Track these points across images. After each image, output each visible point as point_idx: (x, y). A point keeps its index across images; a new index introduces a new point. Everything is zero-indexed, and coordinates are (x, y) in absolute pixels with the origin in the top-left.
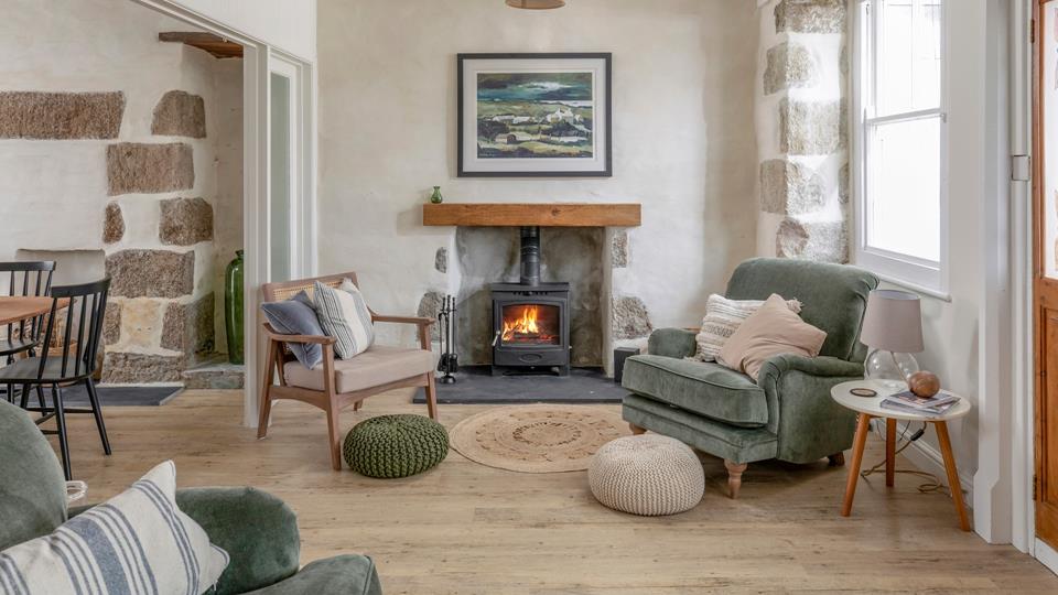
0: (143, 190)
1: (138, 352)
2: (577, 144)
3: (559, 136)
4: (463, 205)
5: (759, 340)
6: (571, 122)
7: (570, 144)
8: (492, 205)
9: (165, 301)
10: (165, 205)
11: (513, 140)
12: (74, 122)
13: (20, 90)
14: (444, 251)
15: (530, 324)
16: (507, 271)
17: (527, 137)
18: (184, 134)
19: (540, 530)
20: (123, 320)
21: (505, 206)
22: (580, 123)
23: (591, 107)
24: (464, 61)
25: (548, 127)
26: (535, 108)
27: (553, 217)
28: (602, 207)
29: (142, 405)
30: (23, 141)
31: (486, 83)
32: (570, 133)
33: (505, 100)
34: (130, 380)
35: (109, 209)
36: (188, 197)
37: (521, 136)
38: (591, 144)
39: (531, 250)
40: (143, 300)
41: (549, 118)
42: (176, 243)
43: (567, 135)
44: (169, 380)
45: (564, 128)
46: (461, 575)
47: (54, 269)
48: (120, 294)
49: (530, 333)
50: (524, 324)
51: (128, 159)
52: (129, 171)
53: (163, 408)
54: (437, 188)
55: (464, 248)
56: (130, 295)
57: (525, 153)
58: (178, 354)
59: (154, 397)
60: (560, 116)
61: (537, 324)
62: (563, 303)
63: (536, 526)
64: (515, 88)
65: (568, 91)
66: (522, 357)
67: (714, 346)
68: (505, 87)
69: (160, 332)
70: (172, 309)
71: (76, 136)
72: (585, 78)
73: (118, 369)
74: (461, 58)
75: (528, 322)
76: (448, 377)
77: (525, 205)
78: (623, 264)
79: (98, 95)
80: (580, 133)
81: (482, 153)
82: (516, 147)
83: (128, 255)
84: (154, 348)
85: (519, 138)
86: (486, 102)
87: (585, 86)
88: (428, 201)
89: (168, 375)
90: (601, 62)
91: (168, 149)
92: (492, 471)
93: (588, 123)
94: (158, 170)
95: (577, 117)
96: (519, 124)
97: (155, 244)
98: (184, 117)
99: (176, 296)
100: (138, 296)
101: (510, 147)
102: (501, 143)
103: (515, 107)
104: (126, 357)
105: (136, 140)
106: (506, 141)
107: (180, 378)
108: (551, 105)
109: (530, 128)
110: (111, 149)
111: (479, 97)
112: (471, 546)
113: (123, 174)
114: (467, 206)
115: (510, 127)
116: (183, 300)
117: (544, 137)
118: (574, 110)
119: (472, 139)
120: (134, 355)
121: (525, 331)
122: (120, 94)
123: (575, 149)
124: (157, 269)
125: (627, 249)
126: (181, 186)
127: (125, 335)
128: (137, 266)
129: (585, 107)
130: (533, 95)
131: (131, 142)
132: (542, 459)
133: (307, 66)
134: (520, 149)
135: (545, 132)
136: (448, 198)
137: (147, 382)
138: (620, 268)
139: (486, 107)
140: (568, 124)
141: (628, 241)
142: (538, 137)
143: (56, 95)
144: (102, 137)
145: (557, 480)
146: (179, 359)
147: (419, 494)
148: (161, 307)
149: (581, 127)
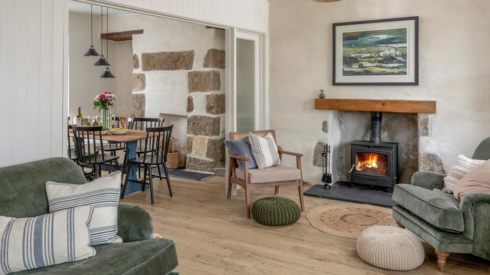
0: (200, 91)
1: (198, 158)
2: (397, 67)
3: (387, 63)
4: (334, 99)
5: (470, 183)
6: (394, 56)
7: (393, 68)
8: (349, 100)
9: (208, 138)
10: (208, 97)
11: (361, 66)
12: (178, 63)
13: (161, 51)
14: (326, 122)
15: (373, 163)
16: (365, 134)
17: (370, 65)
18: (215, 67)
19: (318, 262)
20: (193, 144)
21: (356, 100)
22: (399, 56)
23: (406, 47)
24: (336, 27)
25: (380, 59)
26: (374, 49)
27: (382, 107)
28: (411, 102)
29: (196, 180)
30: (162, 71)
31: (348, 37)
32: (393, 62)
33: (357, 46)
34: (195, 169)
35: (189, 98)
36: (217, 94)
37: (366, 64)
38: (406, 68)
39: (376, 124)
40: (200, 136)
41: (381, 54)
42: (211, 113)
43: (392, 63)
44: (209, 171)
45: (390, 59)
46: (265, 271)
47: (164, 121)
48: (192, 133)
49: (373, 168)
50: (370, 163)
51: (195, 78)
52: (196, 82)
53: (202, 182)
54: (322, 91)
55: (342, 121)
56: (196, 134)
57: (368, 73)
58: (211, 160)
59: (199, 177)
60: (387, 52)
61: (377, 163)
62: (389, 153)
63: (318, 259)
64: (362, 39)
65: (392, 39)
66: (367, 179)
67: (453, 185)
68: (357, 39)
69: (206, 151)
70: (210, 141)
71: (178, 69)
72: (403, 31)
73: (191, 164)
74: (335, 25)
75: (372, 162)
76: (326, 185)
77: (367, 100)
78: (426, 134)
79: (185, 52)
80: (400, 62)
81: (345, 73)
82: (363, 70)
83: (195, 117)
84: (203, 157)
85: (364, 65)
86: (347, 47)
87: (402, 35)
88: (318, 97)
89: (209, 169)
90: (413, 22)
91: (209, 73)
92: (317, 231)
93: (404, 56)
94: (205, 82)
95: (398, 53)
96: (365, 58)
97: (204, 113)
98: (215, 60)
99: (212, 136)
100: (198, 134)
101: (360, 70)
102: (355, 68)
103: (363, 49)
104: (194, 160)
105: (197, 70)
106: (358, 67)
107: (213, 171)
108: (383, 47)
109: (370, 59)
110: (190, 73)
111: (344, 45)
112: (280, 261)
113: (194, 84)
114: (336, 100)
115: (360, 60)
116: (214, 138)
117: (379, 64)
118: (396, 49)
119: (340, 66)
120: (197, 159)
121: (370, 167)
122: (193, 51)
123: (396, 71)
124: (204, 124)
125: (429, 126)
126: (214, 89)
127: (194, 151)
128: (198, 122)
129: (402, 47)
130: (372, 42)
131: (197, 71)
132: (347, 230)
133: (264, 35)
134: (365, 71)
135: (379, 62)
136: (328, 96)
137: (201, 171)
138: (425, 137)
139: (347, 49)
140: (392, 57)
141: (429, 122)
142: (375, 64)
143: (172, 53)
144: (187, 69)
145: (347, 242)
146: (213, 162)
147: (275, 234)
148: (206, 140)
149: (400, 58)
